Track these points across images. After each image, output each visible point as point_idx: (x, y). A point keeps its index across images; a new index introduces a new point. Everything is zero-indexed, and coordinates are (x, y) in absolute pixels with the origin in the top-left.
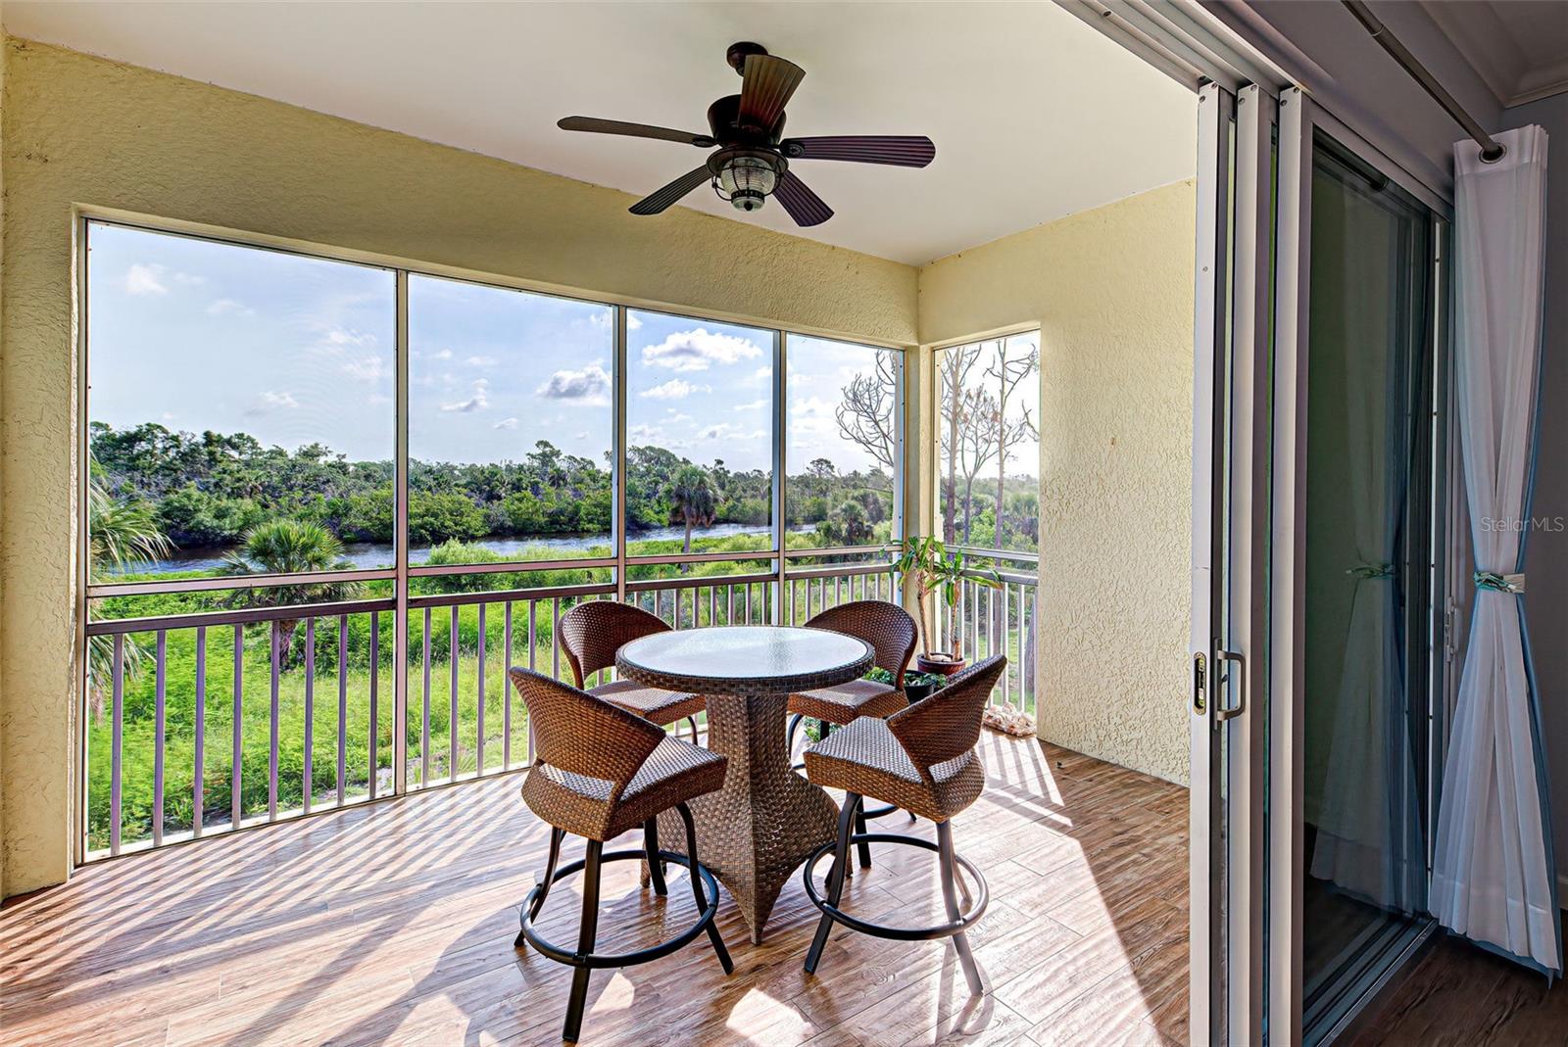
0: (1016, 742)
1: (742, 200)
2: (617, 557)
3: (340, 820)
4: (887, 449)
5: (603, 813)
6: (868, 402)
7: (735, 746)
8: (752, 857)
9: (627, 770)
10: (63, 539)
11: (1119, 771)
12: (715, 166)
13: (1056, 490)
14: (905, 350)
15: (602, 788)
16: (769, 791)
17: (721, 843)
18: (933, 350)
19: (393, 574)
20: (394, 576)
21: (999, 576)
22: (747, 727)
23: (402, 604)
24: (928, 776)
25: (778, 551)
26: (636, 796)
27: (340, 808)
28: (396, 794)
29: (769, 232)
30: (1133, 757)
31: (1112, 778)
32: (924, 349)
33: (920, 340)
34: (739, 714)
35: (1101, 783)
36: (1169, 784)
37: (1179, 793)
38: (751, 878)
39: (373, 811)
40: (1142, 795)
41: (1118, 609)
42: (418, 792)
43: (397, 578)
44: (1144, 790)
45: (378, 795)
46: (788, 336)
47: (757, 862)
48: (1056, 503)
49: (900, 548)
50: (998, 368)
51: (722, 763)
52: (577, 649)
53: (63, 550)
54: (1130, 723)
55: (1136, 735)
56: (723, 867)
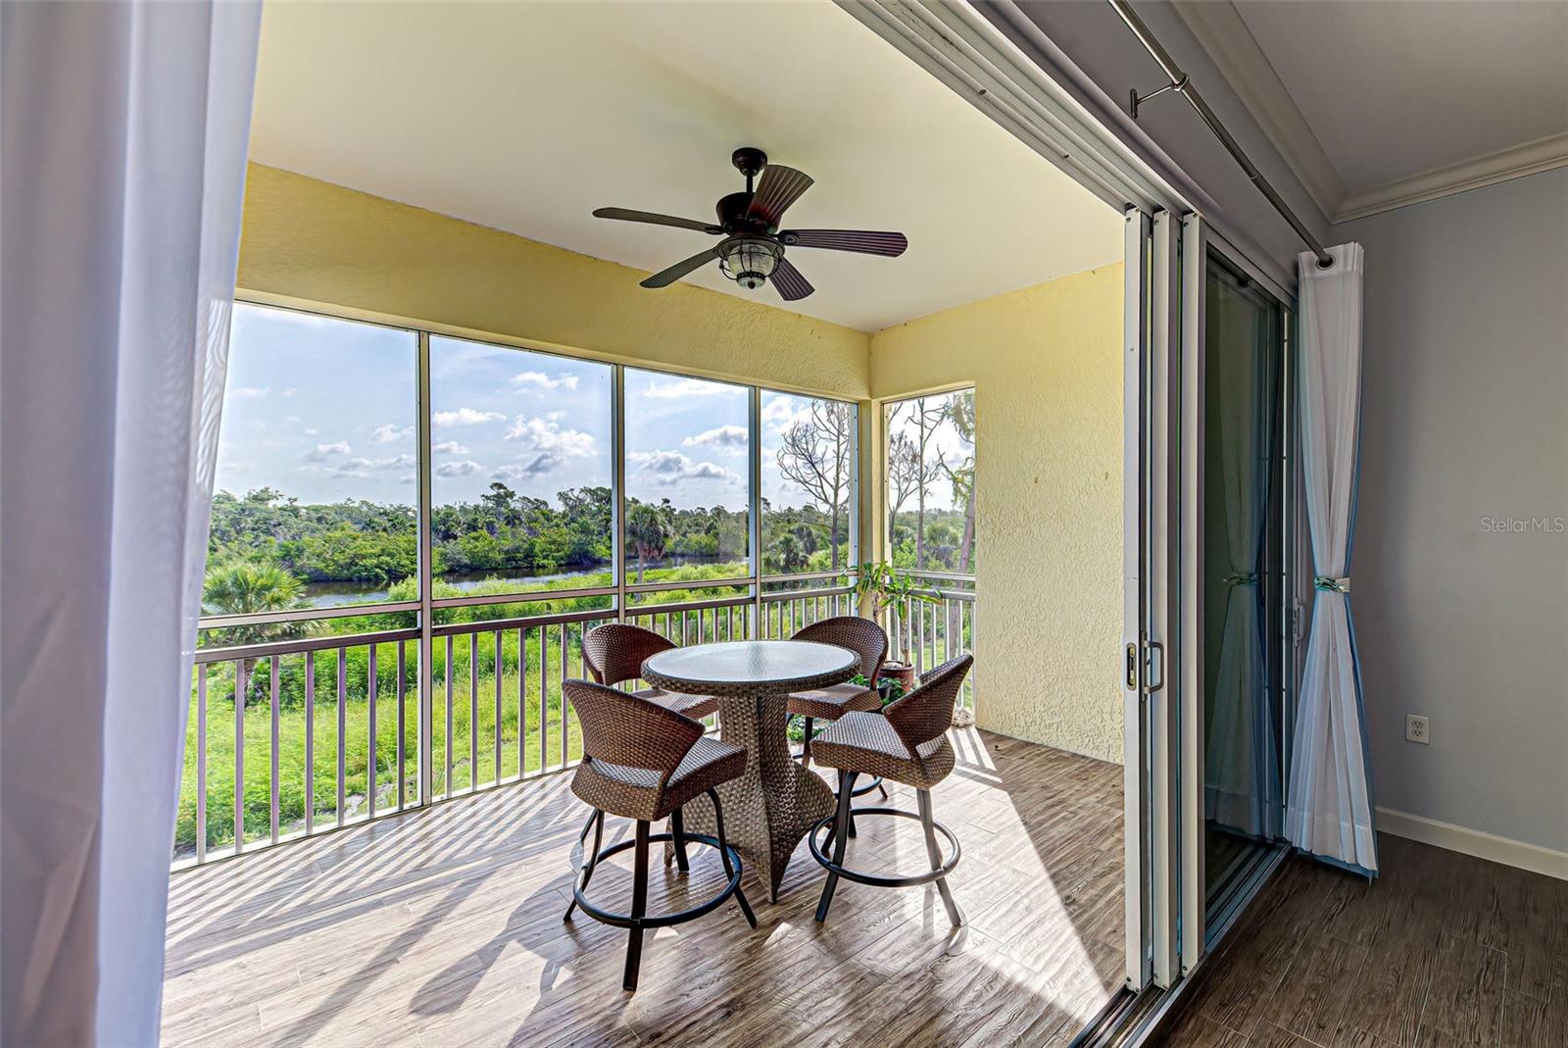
0: (958, 731)
1: (746, 280)
2: (618, 587)
3: (372, 831)
4: (822, 487)
5: (654, 798)
6: (805, 446)
7: (746, 741)
8: (767, 831)
9: (673, 761)
11: (1043, 750)
12: (722, 251)
13: (989, 521)
14: (858, 404)
15: (652, 778)
16: (776, 777)
17: (738, 822)
18: (882, 404)
21: (941, 594)
22: (756, 725)
24: (914, 753)
25: (755, 578)
26: (679, 783)
27: (372, 820)
28: (422, 805)
30: (1054, 738)
31: (1038, 755)
32: (875, 403)
33: (871, 395)
34: (749, 714)
35: (1031, 759)
36: (1083, 757)
37: (1093, 764)
38: (766, 848)
39: (401, 821)
40: (1065, 767)
41: (1042, 618)
42: (443, 802)
43: (422, 610)
44: (1064, 763)
45: (406, 806)
46: (762, 391)
47: (771, 835)
48: (990, 532)
49: (856, 573)
50: (918, 417)
51: (743, 753)
52: (599, 666)
54: (1052, 710)
55: (1056, 719)
56: (741, 842)
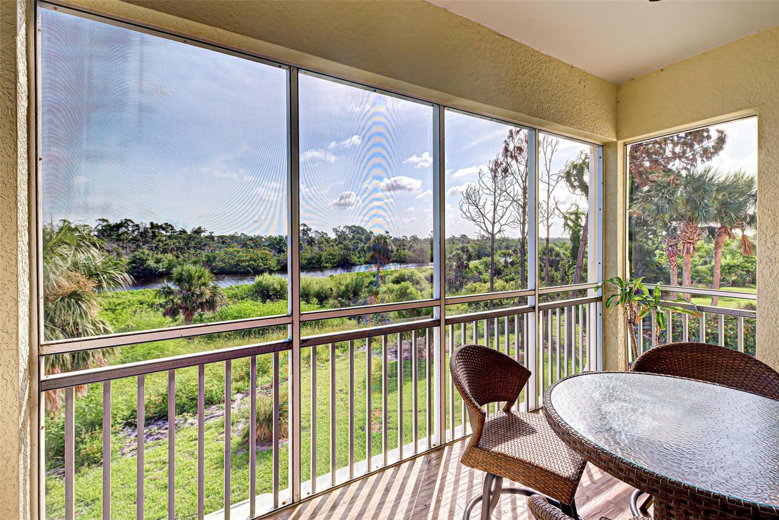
4: (484, 223)
6: (474, 199)
10: (11, 303)
14: (604, 146)
18: (625, 145)
19: (289, 320)
20: (290, 321)
23: (296, 344)
29: (537, 51)
32: (620, 143)
33: (618, 138)
43: (292, 323)
46: (538, 133)
53: (12, 314)
